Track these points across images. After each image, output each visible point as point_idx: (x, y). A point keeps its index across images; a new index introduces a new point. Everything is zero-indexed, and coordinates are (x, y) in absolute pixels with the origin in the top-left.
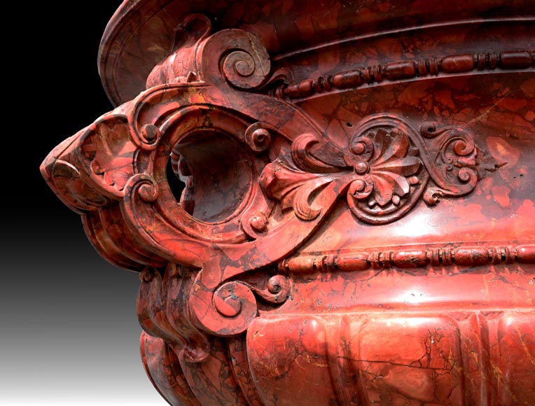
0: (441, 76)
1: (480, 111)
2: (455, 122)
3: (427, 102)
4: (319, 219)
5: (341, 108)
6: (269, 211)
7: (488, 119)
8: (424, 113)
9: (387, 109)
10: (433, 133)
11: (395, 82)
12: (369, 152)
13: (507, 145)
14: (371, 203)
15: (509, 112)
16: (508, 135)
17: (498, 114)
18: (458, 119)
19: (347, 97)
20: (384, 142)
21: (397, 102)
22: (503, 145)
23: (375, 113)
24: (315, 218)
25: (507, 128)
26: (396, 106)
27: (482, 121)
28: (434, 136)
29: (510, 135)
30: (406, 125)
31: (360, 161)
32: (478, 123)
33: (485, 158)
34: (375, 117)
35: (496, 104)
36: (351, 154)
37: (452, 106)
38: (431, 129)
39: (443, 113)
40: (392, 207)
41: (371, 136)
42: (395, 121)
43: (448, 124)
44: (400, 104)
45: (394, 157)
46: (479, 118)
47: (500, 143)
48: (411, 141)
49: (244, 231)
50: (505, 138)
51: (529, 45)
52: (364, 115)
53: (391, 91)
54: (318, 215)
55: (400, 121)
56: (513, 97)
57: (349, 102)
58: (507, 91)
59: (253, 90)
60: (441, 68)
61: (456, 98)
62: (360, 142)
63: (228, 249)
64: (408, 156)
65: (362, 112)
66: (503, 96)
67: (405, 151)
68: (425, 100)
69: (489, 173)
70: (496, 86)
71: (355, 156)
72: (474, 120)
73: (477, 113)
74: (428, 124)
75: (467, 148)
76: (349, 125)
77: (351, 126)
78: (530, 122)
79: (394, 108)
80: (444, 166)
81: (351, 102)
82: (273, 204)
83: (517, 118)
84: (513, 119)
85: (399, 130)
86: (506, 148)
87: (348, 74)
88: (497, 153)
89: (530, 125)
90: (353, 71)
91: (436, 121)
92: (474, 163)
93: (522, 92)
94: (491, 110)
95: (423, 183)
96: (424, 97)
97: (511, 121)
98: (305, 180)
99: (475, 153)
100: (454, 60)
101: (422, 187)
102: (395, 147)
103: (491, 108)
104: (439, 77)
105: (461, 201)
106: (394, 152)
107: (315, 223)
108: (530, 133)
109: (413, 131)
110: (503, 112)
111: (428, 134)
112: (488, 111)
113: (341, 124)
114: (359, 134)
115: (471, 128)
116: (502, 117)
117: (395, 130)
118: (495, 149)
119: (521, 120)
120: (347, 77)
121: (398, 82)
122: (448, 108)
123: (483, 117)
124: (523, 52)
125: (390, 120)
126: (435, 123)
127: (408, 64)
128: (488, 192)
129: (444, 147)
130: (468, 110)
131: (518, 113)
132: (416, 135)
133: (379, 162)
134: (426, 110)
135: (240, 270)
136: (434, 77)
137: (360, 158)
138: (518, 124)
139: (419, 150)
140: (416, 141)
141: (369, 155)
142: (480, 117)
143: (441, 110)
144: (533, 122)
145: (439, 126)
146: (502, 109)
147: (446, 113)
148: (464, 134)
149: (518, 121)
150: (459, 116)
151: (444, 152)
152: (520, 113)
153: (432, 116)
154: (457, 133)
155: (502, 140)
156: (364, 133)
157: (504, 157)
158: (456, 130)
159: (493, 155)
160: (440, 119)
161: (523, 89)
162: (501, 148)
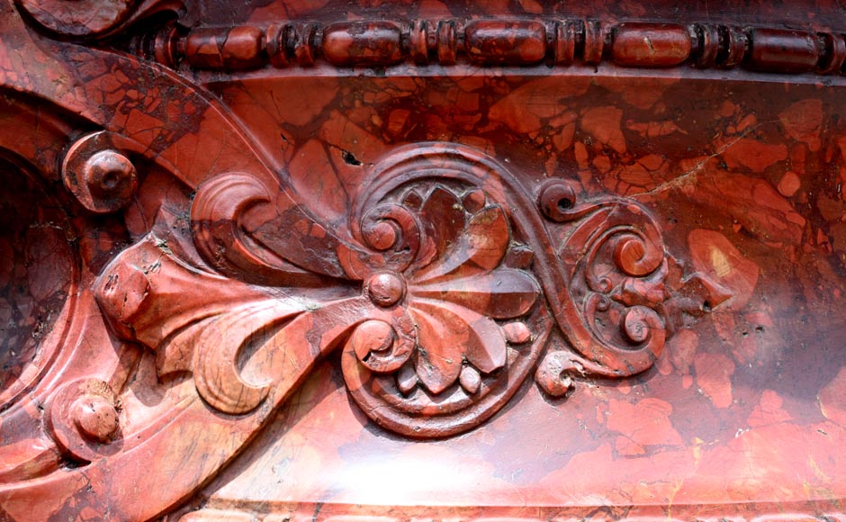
0: (605, 72)
1: (684, 164)
2: (622, 187)
3: (559, 130)
4: (264, 412)
5: (334, 114)
6: (123, 375)
7: (698, 185)
8: (547, 156)
9: (456, 134)
10: (569, 212)
11: (489, 73)
12: (407, 248)
13: (734, 252)
14: (406, 384)
15: (747, 171)
16: (737, 228)
17: (721, 174)
18: (630, 179)
19: (354, 90)
20: (448, 224)
21: (485, 121)
22: (725, 251)
23: (425, 139)
24: (254, 410)
25: (738, 211)
26: (481, 131)
27: (685, 190)
28: (569, 220)
29: (743, 231)
30: (504, 182)
31: (381, 268)
32: (675, 195)
33: (683, 280)
34: (425, 151)
35: (720, 152)
36: (360, 247)
37: (620, 147)
38: (566, 201)
39: (595, 162)
40: (458, 397)
41: (413, 201)
42: (476, 170)
43: (606, 191)
44: (490, 127)
45: (471, 266)
46: (678, 182)
47: (718, 246)
48: (515, 226)
49: (56, 440)
50: (729, 235)
51: (811, 15)
52: (395, 141)
53: (474, 91)
54: (262, 402)
55: (490, 170)
56: (758, 138)
57: (357, 103)
58: (749, 121)
59: (91, 40)
60: (610, 55)
61: (633, 127)
62: (385, 219)
64: (504, 266)
65: (390, 134)
66: (739, 134)
67: (498, 253)
68: (555, 124)
69: (688, 319)
70: (729, 108)
71: (369, 253)
72: (665, 186)
73: (674, 170)
74: (559, 186)
75: (646, 257)
76: (350, 159)
77: (357, 163)
78: (787, 198)
79: (474, 133)
80: (589, 298)
81: (363, 104)
82: (132, 356)
83: (763, 188)
84: (753, 190)
85: (487, 194)
86: (731, 259)
87: (369, 34)
88: (711, 271)
89: (786, 207)
90: (383, 26)
91: (577, 178)
92: (659, 295)
93: (780, 128)
94: (707, 166)
95: (540, 339)
96: (554, 117)
97: (747, 195)
98: (228, 301)
99: (664, 269)
100: (647, 37)
101: (535, 348)
102: (473, 242)
103: (707, 159)
104: (600, 73)
105: (624, 389)
106: (471, 254)
107: (253, 422)
108: (785, 226)
109: (520, 202)
110: (735, 171)
111: (554, 211)
112: (700, 167)
113: (329, 154)
114: (380, 194)
115: (655, 205)
116: (730, 182)
117: (478, 193)
118: (706, 260)
119: (769, 192)
120: (365, 43)
121: (498, 73)
122: (608, 151)
123: (685, 181)
124: (802, 34)
125: (464, 165)
127: (530, 33)
128: (685, 369)
129: (592, 250)
131: (763, 176)
132: (528, 214)
133: (431, 275)
134: (554, 149)
136: (589, 72)
137: (384, 260)
138: (761, 202)
139: (533, 254)
140: (527, 228)
141: (405, 257)
142: (681, 178)
143: (592, 153)
144: (794, 200)
145: (585, 193)
146: (730, 165)
147: (602, 162)
148: (641, 219)
149: (764, 195)
150: (633, 173)
151: (593, 261)
152: (769, 177)
153: (567, 165)
154: (626, 217)
155: (724, 240)
156: (392, 192)
157: (724, 281)
158: (623, 209)
159: (701, 275)
160: (586, 176)
161: (785, 121)
162: (719, 259)
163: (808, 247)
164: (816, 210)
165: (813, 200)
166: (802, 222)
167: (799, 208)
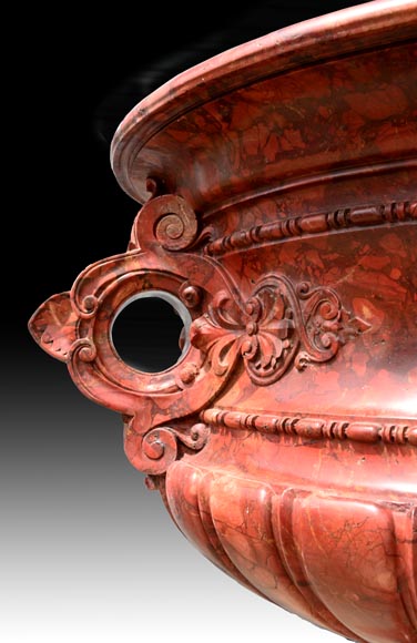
1: (347, 270)
2: (325, 283)
3: (301, 262)
4: (226, 375)
5: (245, 266)
7: (354, 278)
8: (300, 273)
9: (274, 268)
10: (306, 294)
11: (271, 244)
12: (258, 312)
13: (373, 307)
14: (257, 364)
15: (373, 270)
16: (373, 296)
17: (363, 273)
18: (327, 279)
20: (270, 303)
21: (279, 262)
22: (369, 307)
23: (267, 271)
24: (224, 374)
25: (373, 288)
26: (280, 265)
27: (349, 281)
28: (306, 298)
29: (376, 297)
30: (286, 285)
31: (250, 321)
32: (345, 284)
33: (349, 321)
34: (267, 276)
35: (360, 263)
36: (246, 314)
37: (322, 266)
39: (315, 273)
40: (271, 369)
41: (261, 296)
42: (279, 281)
43: (319, 285)
45: (275, 319)
46: (346, 278)
47: (365, 304)
48: (288, 301)
49: (176, 382)
50: (370, 299)
53: (272, 251)
54: (226, 372)
55: (282, 281)
56: (374, 255)
57: (248, 261)
58: (367, 247)
60: (301, 230)
61: (324, 257)
62: (251, 303)
63: (159, 398)
64: (284, 319)
65: (259, 270)
66: (365, 254)
67: (283, 313)
68: (299, 260)
69: (352, 337)
70: (355, 244)
71: (248, 316)
72: (341, 281)
73: (343, 274)
74: (302, 284)
75: (331, 311)
76: (253, 282)
77: (255, 283)
78: (395, 280)
79: (278, 267)
80: (312, 330)
83: (383, 277)
84: (378, 278)
85: (281, 290)
86: (372, 310)
88: (362, 316)
89: (395, 285)
91: (309, 281)
92: (336, 327)
93: (382, 249)
94: (356, 270)
95: (294, 347)
96: (298, 257)
97: (375, 281)
98: (221, 336)
99: (339, 317)
100: (308, 221)
101: (293, 351)
102: (276, 309)
103: (355, 267)
104: (303, 238)
105: (324, 367)
106: (275, 314)
107: (223, 379)
108: (396, 293)
109: (290, 292)
110: (368, 271)
111: (302, 294)
112: (353, 271)
113: (248, 280)
114: (254, 294)
115: (338, 289)
116: (367, 276)
117: (277, 290)
118: (360, 311)
119: (386, 278)
121: (274, 243)
122: (318, 268)
123: (348, 278)
124: (370, 207)
125: (276, 280)
126: (308, 283)
128: (347, 359)
129: (314, 309)
130: (335, 270)
131: (382, 272)
132: (293, 297)
133: (265, 323)
134: (301, 270)
135: (168, 418)
136: (299, 238)
137: (251, 318)
138: (384, 283)
139: (292, 312)
140: (292, 303)
141: (256, 316)
142: (347, 276)
143: (314, 270)
144: (399, 281)
145: (313, 287)
146: (366, 268)
147: (317, 273)
148: (330, 295)
149: (384, 280)
150: (328, 276)
151: (315, 315)
152: (385, 271)
153: (307, 276)
154: (326, 295)
155: (367, 301)
156: (256, 293)
157: (368, 320)
158: (324, 292)
159: (358, 318)
160: (312, 279)
161: (382, 245)
162: (366, 310)
163: (410, 303)
164: (412, 284)
165: (410, 281)
166: (405, 291)
167: (403, 285)
